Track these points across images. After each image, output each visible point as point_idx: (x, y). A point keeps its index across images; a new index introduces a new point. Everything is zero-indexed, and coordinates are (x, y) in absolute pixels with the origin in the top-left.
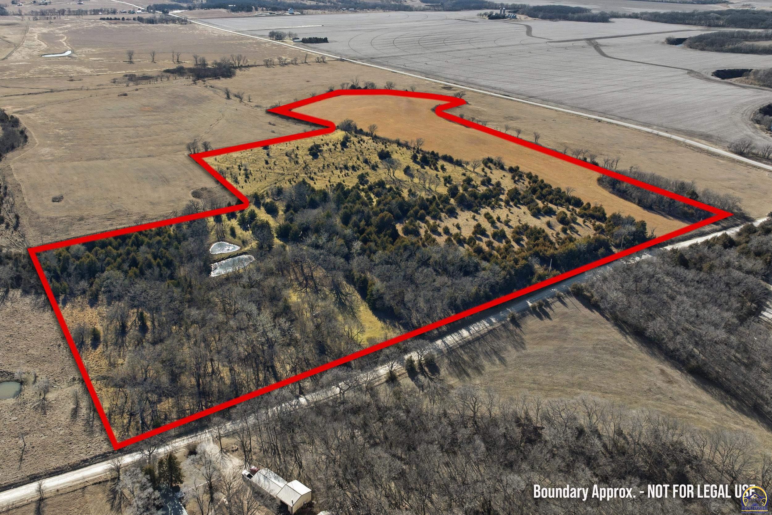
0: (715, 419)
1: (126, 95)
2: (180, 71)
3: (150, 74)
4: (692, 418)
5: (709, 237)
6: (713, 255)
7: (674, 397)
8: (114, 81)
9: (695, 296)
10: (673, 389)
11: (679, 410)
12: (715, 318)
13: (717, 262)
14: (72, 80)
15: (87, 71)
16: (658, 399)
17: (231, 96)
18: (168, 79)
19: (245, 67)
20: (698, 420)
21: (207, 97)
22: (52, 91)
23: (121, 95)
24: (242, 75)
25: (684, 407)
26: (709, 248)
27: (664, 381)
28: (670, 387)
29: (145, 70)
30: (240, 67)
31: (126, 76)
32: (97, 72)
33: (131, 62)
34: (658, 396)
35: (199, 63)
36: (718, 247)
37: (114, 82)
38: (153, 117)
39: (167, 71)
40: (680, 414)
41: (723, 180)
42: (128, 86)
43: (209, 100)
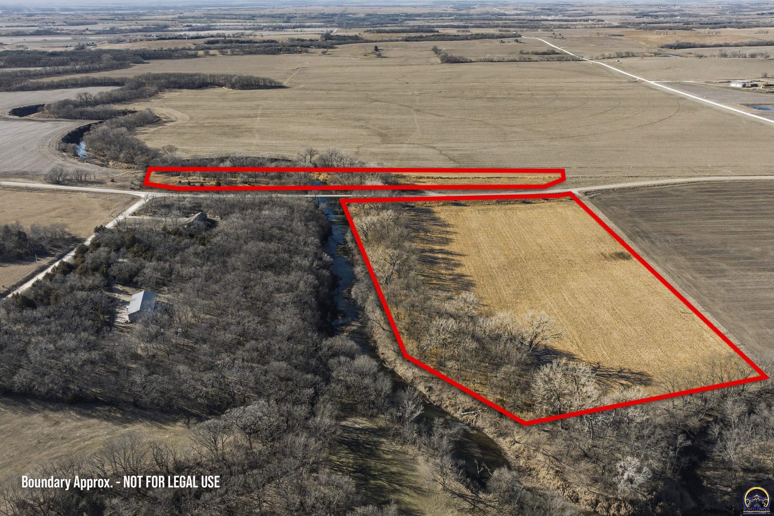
0: (108, 434)
4: (87, 445)
5: (49, 270)
6: (56, 286)
7: (65, 436)
9: (49, 331)
10: (62, 429)
11: (74, 445)
12: (73, 344)
13: (61, 292)
16: (50, 447)
20: (93, 444)
25: (78, 439)
26: (51, 280)
27: (50, 426)
28: (58, 428)
34: (49, 444)
36: (58, 276)
40: (76, 448)
41: (48, 212)
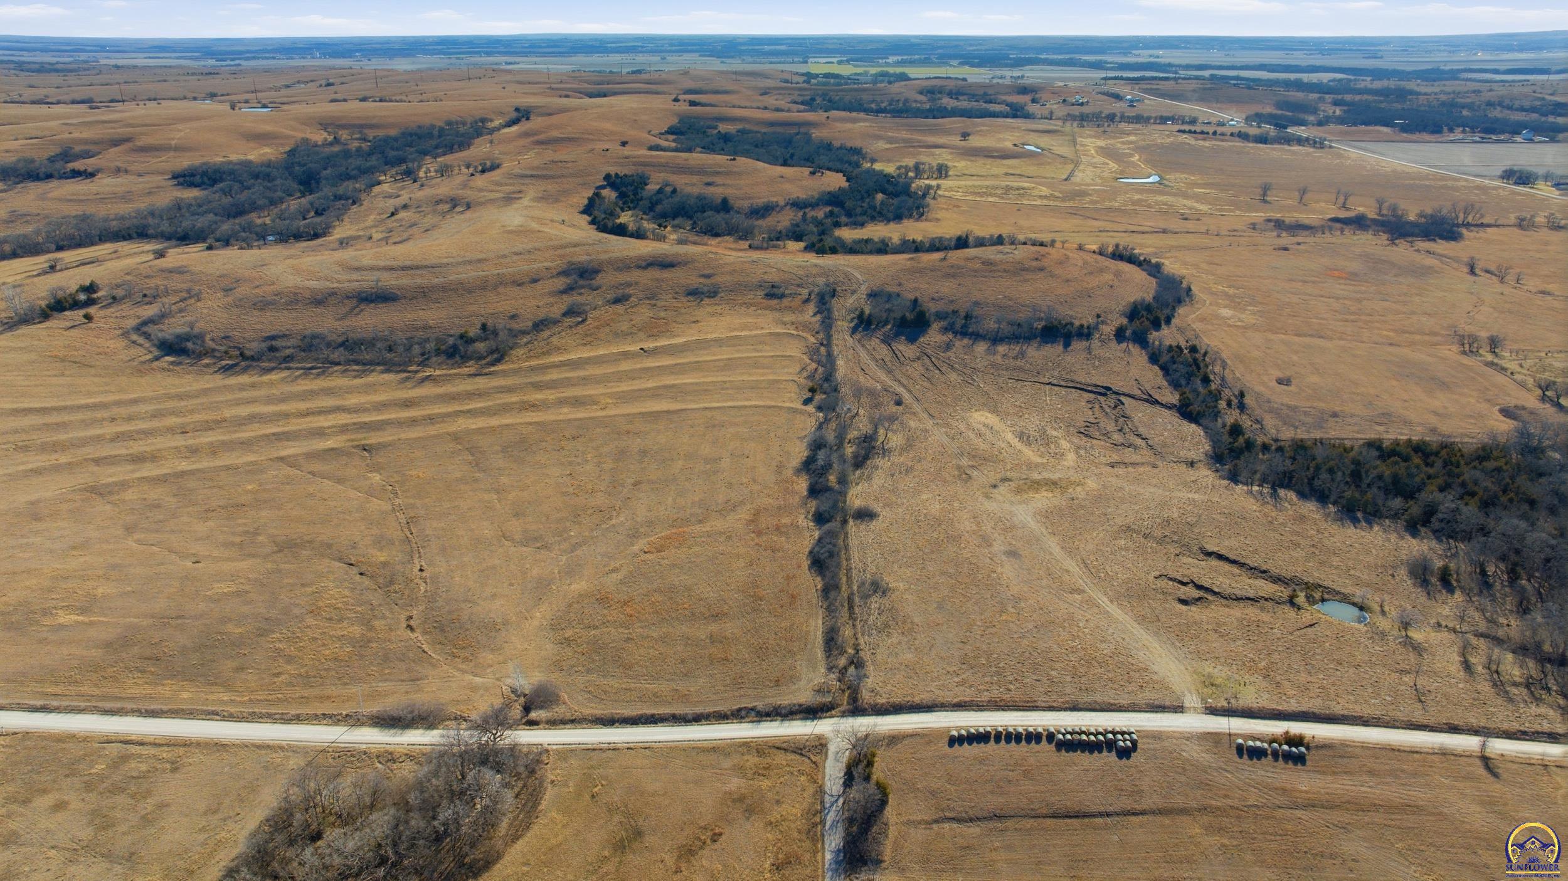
1: (1286, 249)
2: (1359, 223)
3: (1307, 222)
8: (1253, 227)
14: (1186, 219)
15: (1204, 208)
17: (1477, 271)
18: (1342, 232)
19: (1477, 225)
21: (1430, 267)
22: (1164, 231)
23: (1279, 249)
24: (1475, 238)
29: (1296, 215)
30: (1467, 225)
31: (1269, 221)
32: (1220, 210)
33: (1265, 201)
35: (1385, 212)
37: (1254, 229)
38: (1352, 288)
39: (1336, 220)
42: (1279, 236)
43: (1437, 272)
